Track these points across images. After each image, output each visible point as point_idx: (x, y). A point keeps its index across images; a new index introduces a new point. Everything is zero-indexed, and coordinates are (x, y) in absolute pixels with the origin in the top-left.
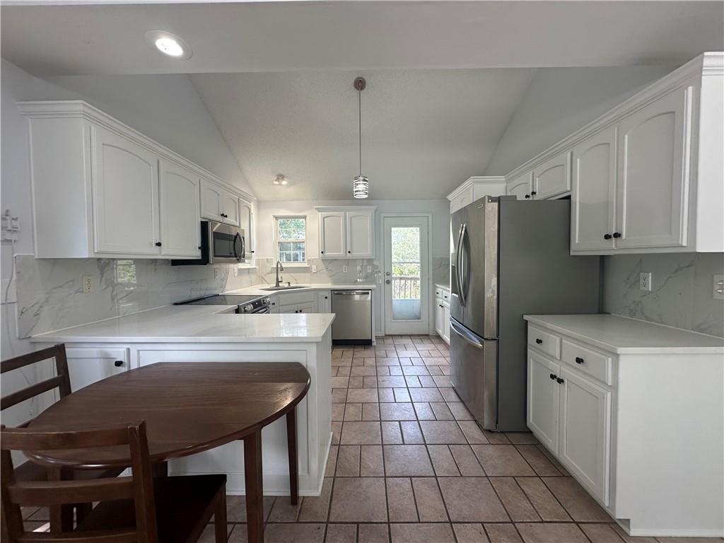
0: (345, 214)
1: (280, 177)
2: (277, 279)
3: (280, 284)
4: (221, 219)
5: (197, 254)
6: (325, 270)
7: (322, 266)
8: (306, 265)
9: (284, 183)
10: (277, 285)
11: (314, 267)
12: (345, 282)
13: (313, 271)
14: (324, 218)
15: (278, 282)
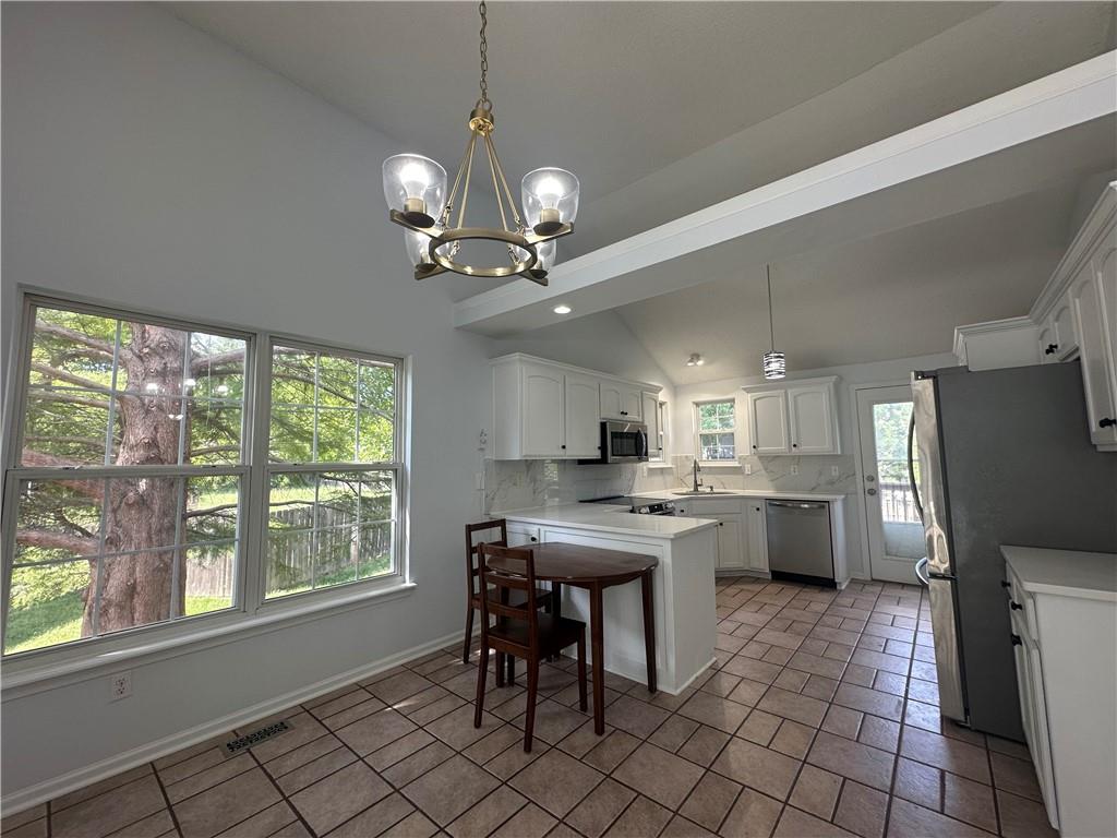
0: (786, 393)
1: (695, 357)
2: (696, 482)
3: (700, 489)
4: (621, 417)
5: (597, 454)
6: (763, 472)
7: (759, 465)
8: (736, 464)
9: (700, 363)
10: (696, 489)
11: (748, 467)
12: (796, 490)
13: (747, 472)
14: (755, 400)
15: (696, 485)
